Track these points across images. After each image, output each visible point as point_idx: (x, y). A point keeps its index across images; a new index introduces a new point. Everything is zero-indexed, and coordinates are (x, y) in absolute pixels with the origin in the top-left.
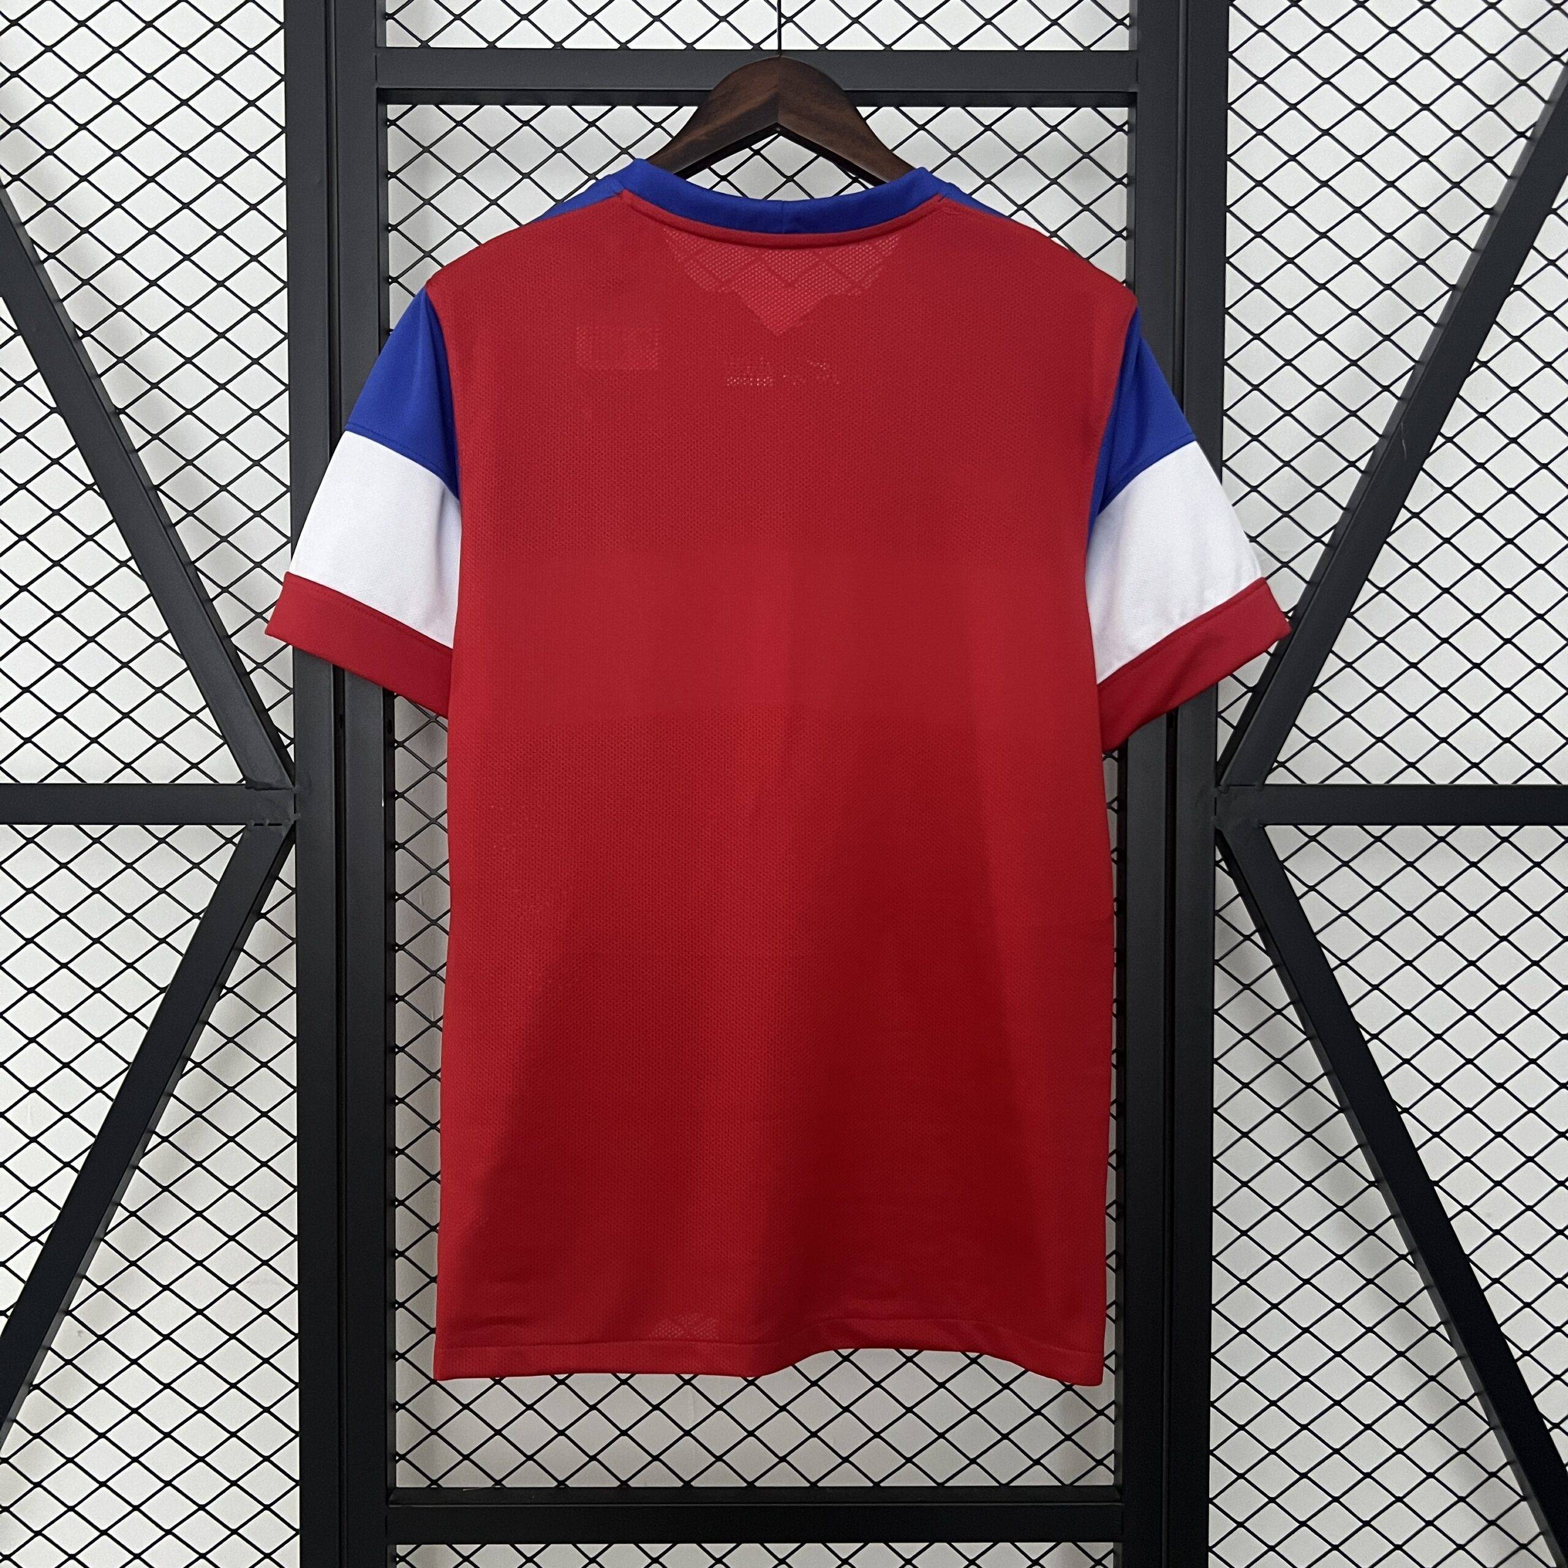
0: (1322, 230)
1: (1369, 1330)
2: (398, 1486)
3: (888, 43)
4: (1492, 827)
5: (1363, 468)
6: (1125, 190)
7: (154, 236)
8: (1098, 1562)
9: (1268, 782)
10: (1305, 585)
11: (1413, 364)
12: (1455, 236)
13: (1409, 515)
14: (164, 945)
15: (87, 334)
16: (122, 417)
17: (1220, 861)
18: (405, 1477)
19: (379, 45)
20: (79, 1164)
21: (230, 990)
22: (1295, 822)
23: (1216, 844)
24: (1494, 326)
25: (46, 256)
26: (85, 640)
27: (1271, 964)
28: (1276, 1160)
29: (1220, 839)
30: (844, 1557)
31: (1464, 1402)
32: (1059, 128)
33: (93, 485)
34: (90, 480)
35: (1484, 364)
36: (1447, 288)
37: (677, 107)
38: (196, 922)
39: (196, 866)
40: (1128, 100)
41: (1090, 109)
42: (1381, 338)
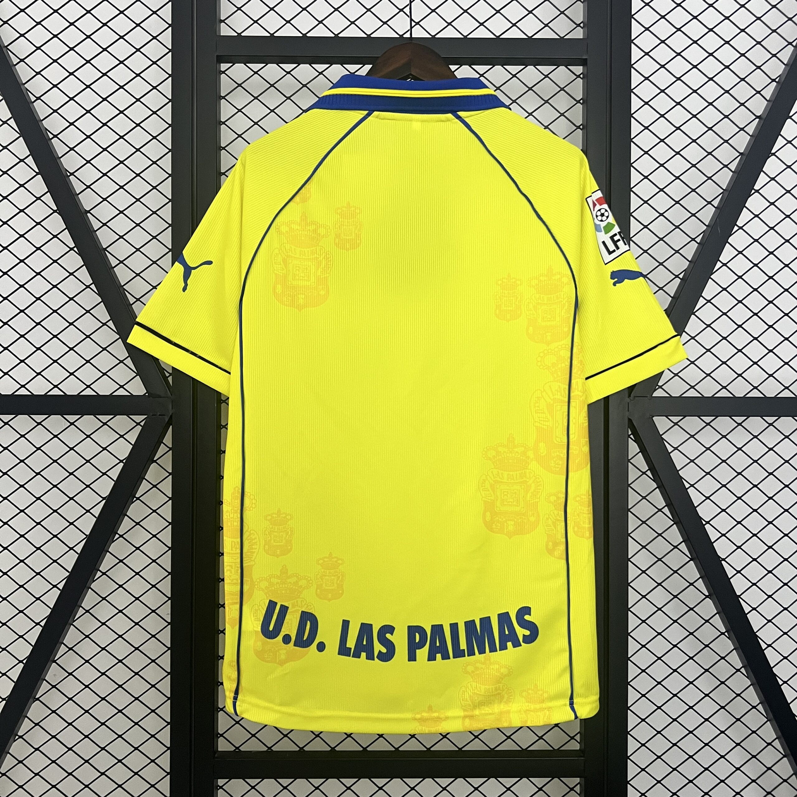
0: (678, 126)
1: (707, 670)
2: (219, 750)
3: (465, 35)
4: (764, 417)
5: (699, 242)
6: (581, 106)
7: (105, 127)
8: (572, 789)
9: (653, 396)
10: (671, 298)
11: (723, 191)
12: (742, 129)
13: (722, 265)
14: (105, 476)
15: (72, 174)
16: (88, 214)
17: (630, 435)
18: (223, 746)
19: (217, 34)
20: (61, 586)
21: (138, 499)
22: (666, 415)
23: (628, 427)
24: (762, 173)
25: (53, 136)
26: (68, 324)
27: (656, 486)
28: (659, 584)
29: (631, 424)
30: (444, 786)
31: (754, 707)
32: (549, 76)
33: (74, 247)
34: (72, 245)
35: (757, 191)
36: (738, 154)
37: (362, 65)
38: (121, 465)
39: (122, 436)
40: (583, 62)
41: (564, 67)
42: (707, 178)
